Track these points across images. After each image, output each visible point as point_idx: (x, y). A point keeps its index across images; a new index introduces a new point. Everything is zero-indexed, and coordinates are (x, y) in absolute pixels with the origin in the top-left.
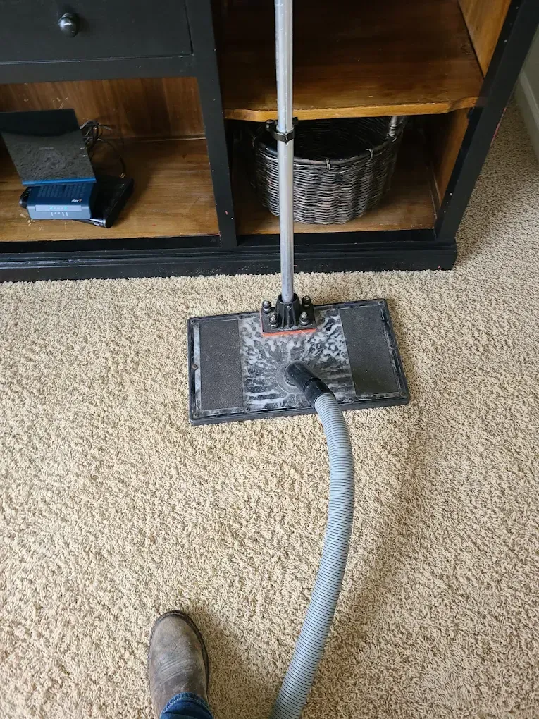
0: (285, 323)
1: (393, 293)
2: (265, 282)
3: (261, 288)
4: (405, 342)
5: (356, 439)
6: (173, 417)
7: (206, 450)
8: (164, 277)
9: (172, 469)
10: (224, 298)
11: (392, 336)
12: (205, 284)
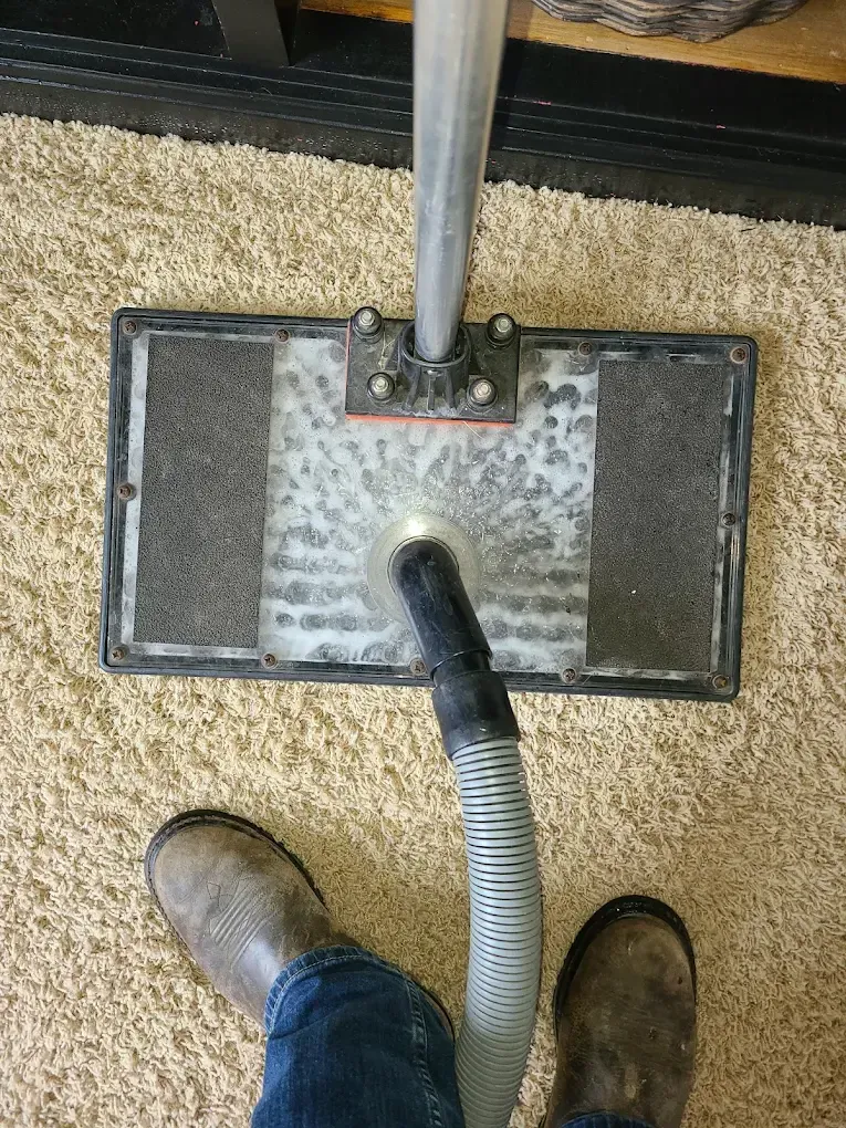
0: (421, 393)
1: (785, 312)
2: (384, 200)
3: (366, 221)
4: (771, 496)
5: (556, 776)
6: (56, 636)
7: (142, 749)
8: (47, 117)
9: (44, 790)
10: (244, 242)
11: (743, 479)
12: (187, 172)
